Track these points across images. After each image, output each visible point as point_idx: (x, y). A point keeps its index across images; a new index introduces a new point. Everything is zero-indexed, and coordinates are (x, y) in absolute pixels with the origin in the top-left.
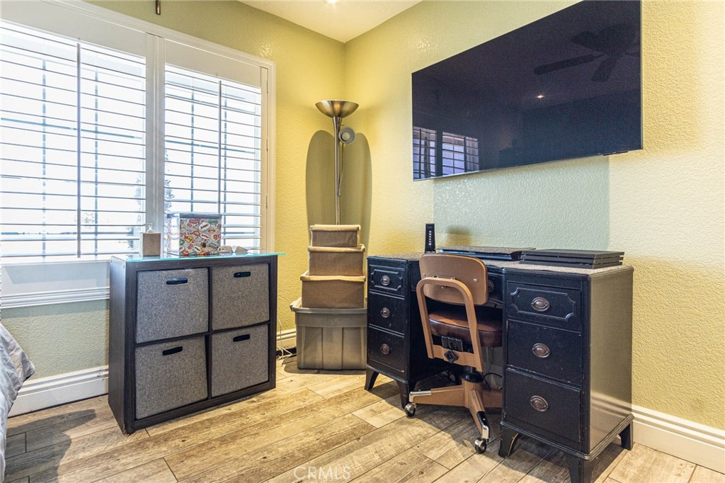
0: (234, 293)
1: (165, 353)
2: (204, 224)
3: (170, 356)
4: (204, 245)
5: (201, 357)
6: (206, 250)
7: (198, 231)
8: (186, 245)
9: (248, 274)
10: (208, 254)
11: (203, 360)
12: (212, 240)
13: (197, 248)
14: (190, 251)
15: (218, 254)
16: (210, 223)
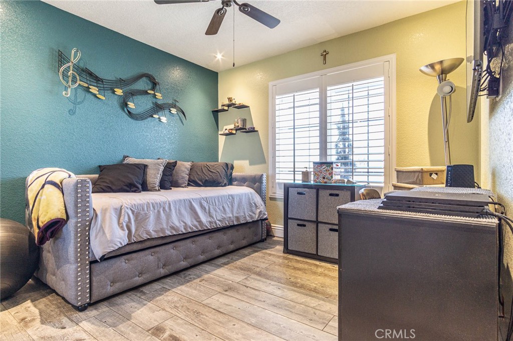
0: (329, 204)
1: (298, 225)
2: (324, 167)
3: (300, 227)
4: (324, 178)
5: (314, 233)
6: (325, 180)
7: (321, 171)
8: (316, 177)
9: (337, 195)
10: (326, 183)
11: (315, 235)
12: (328, 176)
13: (321, 180)
14: (318, 180)
15: (331, 183)
16: (327, 166)
